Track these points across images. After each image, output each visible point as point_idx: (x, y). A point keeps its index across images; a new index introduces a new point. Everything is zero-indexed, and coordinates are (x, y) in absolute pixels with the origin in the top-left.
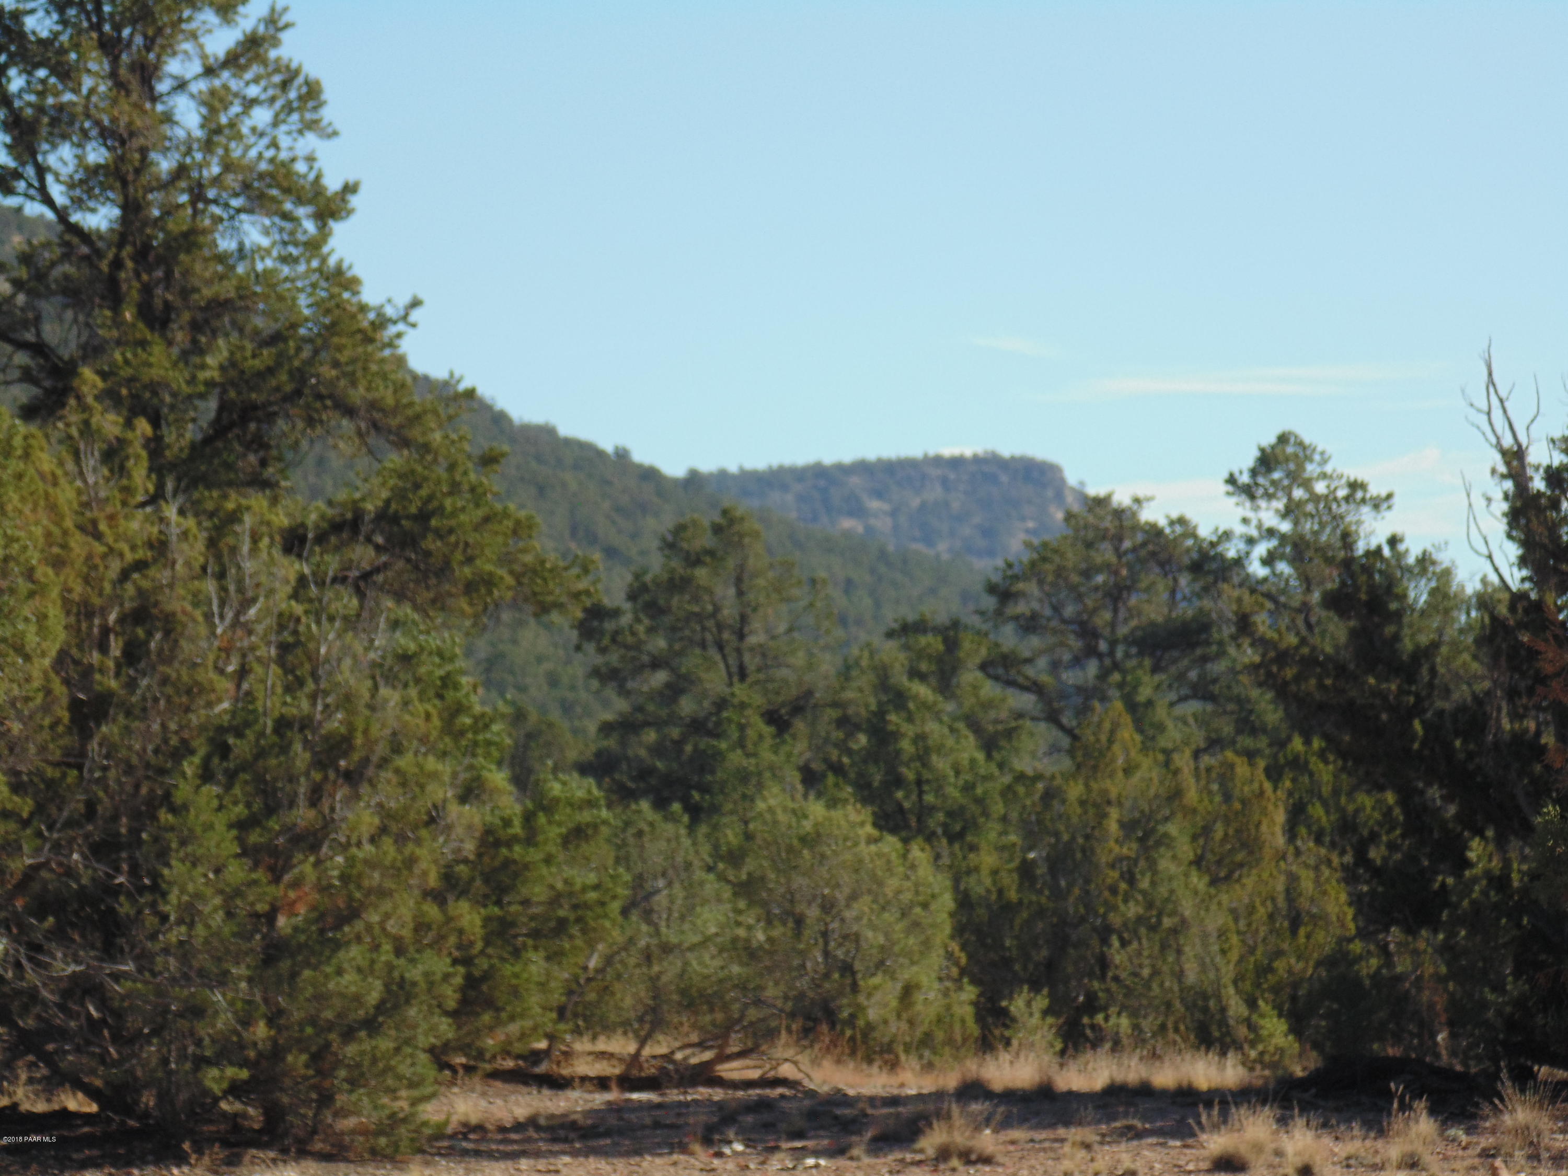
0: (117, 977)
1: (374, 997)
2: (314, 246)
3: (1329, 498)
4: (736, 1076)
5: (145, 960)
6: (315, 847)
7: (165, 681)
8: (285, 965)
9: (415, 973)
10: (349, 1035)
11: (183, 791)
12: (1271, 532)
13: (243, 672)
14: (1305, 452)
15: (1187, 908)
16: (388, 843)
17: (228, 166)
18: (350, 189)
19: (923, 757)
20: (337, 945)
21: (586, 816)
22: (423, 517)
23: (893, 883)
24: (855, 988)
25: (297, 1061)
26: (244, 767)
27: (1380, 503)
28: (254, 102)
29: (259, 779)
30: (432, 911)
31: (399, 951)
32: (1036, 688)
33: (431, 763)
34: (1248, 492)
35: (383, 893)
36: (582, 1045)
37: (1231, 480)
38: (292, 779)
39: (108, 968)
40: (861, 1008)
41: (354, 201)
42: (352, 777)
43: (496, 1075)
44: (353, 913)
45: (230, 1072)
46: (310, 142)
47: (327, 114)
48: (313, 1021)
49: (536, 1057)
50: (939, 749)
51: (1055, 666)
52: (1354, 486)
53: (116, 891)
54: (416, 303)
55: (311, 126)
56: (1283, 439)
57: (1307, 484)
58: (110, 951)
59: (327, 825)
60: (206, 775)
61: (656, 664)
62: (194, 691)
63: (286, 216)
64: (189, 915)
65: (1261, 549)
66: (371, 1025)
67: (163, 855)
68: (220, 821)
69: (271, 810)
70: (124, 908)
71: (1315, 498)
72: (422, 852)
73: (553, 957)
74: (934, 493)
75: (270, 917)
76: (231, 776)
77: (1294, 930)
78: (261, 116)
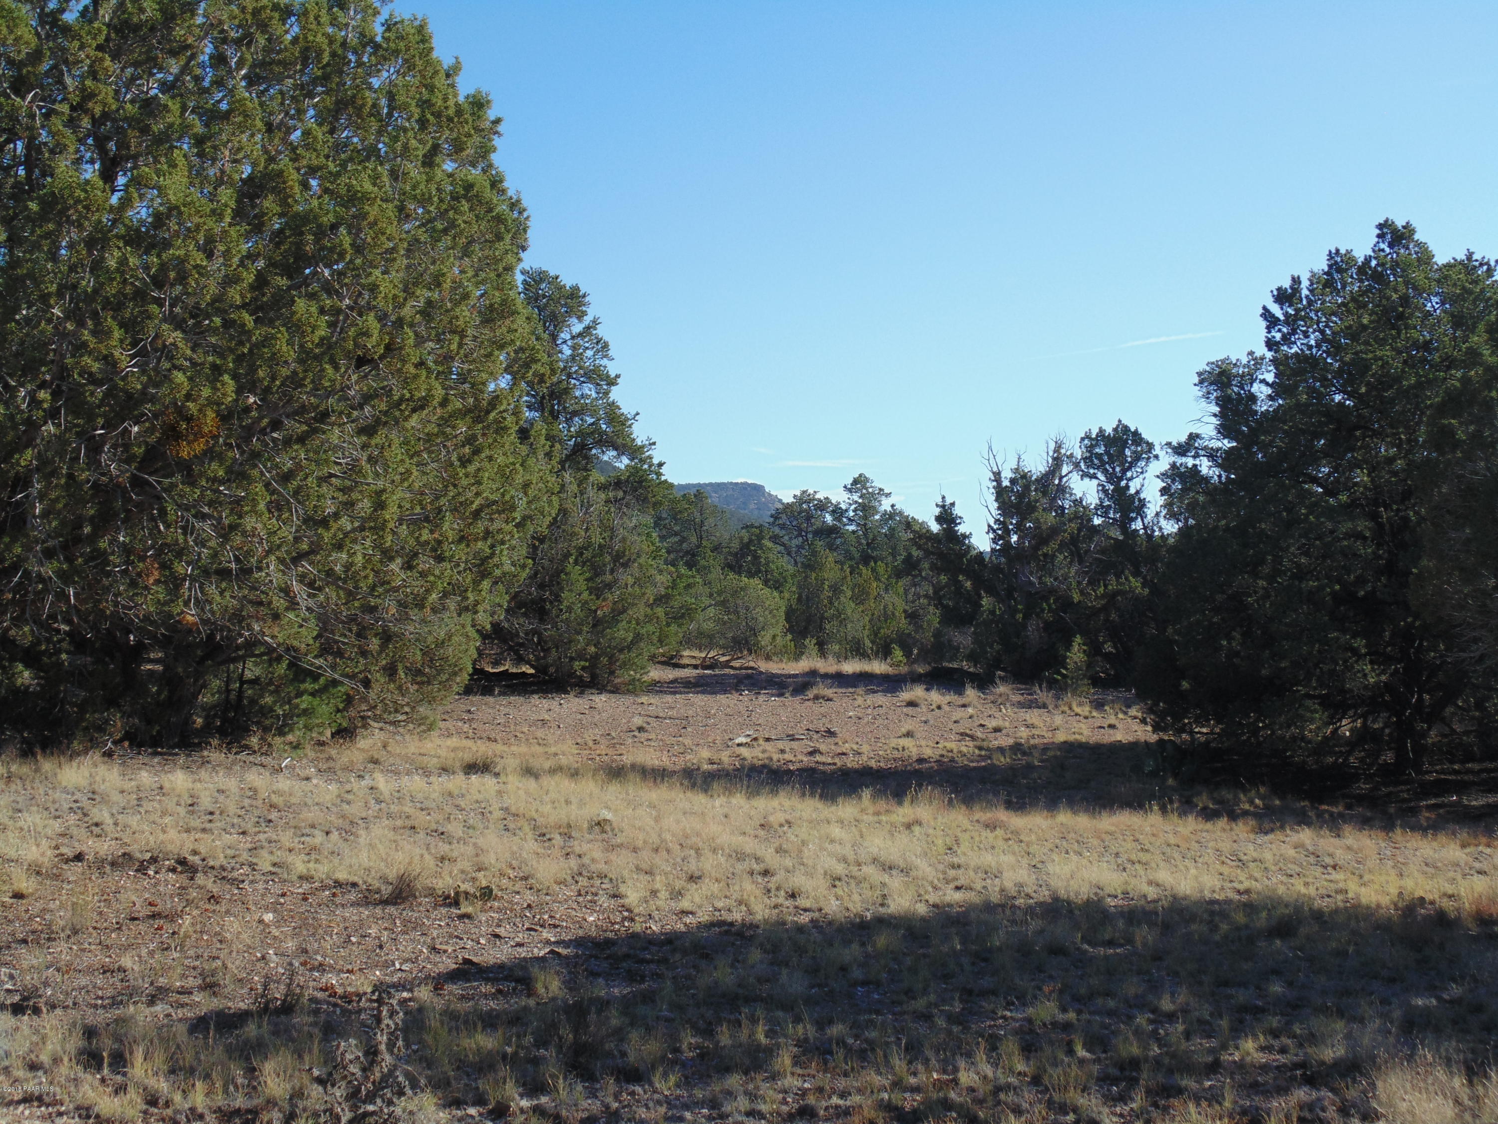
0: (545, 630)
1: (630, 639)
2: (607, 393)
3: (873, 494)
4: (738, 665)
5: (555, 625)
6: (610, 589)
7: (564, 531)
8: (600, 628)
9: (643, 631)
10: (621, 651)
11: (569, 568)
12: (856, 502)
13: (587, 529)
14: (867, 480)
15: (849, 612)
16: (637, 588)
17: (580, 368)
18: (618, 376)
19: (767, 564)
20: (618, 622)
21: (691, 580)
22: (640, 482)
23: (768, 603)
24: (755, 634)
25: (604, 660)
26: (588, 560)
27: (888, 495)
28: (587, 348)
29: (592, 565)
30: (649, 610)
31: (638, 624)
32: (783, 545)
33: (650, 562)
34: (850, 491)
35: (634, 604)
36: (686, 653)
37: (845, 487)
38: (605, 565)
39: (543, 627)
40: (759, 642)
41: (619, 380)
42: (625, 565)
43: (659, 663)
44: (624, 611)
45: (582, 663)
46: (604, 362)
47: (610, 353)
48: (609, 647)
49: (672, 657)
50: (773, 562)
51: (791, 539)
52: (881, 490)
53: (544, 601)
54: (638, 414)
55: (606, 356)
56: (860, 475)
57: (866, 489)
58: (542, 620)
59: (616, 581)
60: (576, 562)
61: (676, 534)
62: (573, 534)
63: (598, 384)
64: (570, 609)
65: (853, 507)
66: (629, 648)
67: (562, 589)
68: (581, 578)
69: (597, 575)
70: (548, 606)
71: (869, 493)
72: (648, 591)
73: (680, 626)
74: (730, 492)
75: (596, 611)
76: (584, 564)
77: (886, 621)
78: (589, 353)
